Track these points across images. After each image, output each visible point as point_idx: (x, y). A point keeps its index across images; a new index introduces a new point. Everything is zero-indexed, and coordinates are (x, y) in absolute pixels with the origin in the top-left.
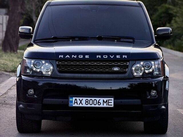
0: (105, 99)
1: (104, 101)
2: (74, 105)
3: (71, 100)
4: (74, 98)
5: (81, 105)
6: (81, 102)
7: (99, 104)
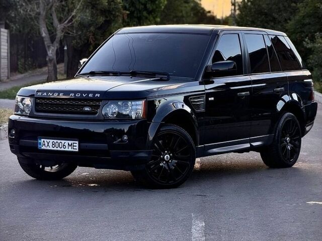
0: (70, 142)
1: (69, 144)
2: (42, 148)
3: (40, 141)
4: (42, 140)
5: (48, 148)
6: (48, 145)
7: (64, 147)
